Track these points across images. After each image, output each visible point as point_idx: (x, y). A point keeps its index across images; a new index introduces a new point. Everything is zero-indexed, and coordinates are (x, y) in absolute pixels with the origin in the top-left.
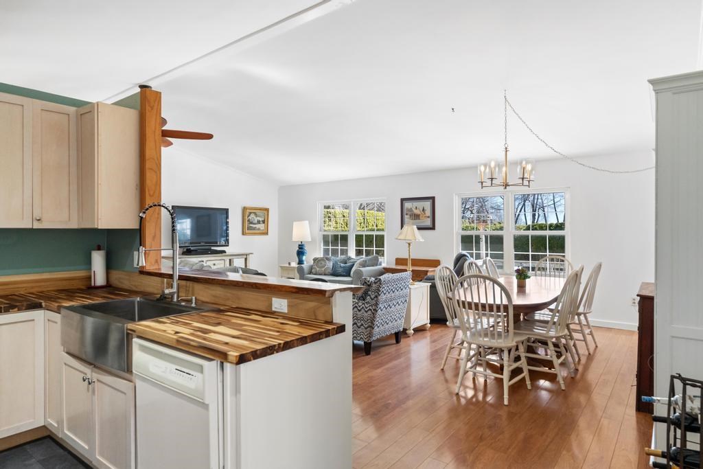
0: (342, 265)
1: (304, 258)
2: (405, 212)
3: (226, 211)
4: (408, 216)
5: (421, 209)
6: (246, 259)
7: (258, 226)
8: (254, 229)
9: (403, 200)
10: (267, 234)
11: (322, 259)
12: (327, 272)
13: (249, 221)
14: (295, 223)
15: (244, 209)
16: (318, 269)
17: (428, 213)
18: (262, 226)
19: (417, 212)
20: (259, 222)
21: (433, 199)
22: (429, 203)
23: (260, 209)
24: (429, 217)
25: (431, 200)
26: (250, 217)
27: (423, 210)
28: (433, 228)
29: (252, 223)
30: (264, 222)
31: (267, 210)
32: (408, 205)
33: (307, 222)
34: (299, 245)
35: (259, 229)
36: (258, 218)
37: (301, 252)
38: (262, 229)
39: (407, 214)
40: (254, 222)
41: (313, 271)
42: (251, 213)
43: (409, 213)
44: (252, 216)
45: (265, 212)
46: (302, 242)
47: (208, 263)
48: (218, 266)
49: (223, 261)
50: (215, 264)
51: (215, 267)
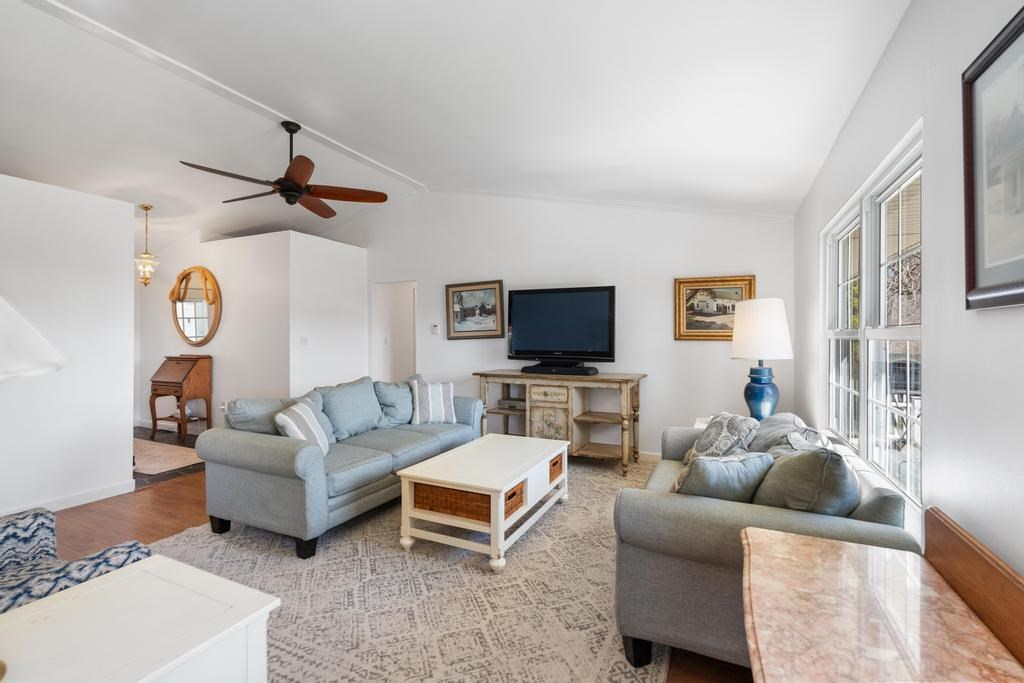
3: (611, 290)
7: (717, 319)
8: (708, 326)
13: (691, 308)
15: (678, 283)
20: (722, 311)
23: (726, 280)
26: (695, 302)
29: (701, 313)
31: (748, 280)
34: (753, 371)
35: (726, 327)
36: (720, 302)
40: (706, 310)
42: (696, 291)
44: (700, 297)
45: (742, 284)
46: (761, 363)
47: (535, 390)
48: (555, 398)
49: (564, 391)
50: (546, 394)
51: (548, 398)
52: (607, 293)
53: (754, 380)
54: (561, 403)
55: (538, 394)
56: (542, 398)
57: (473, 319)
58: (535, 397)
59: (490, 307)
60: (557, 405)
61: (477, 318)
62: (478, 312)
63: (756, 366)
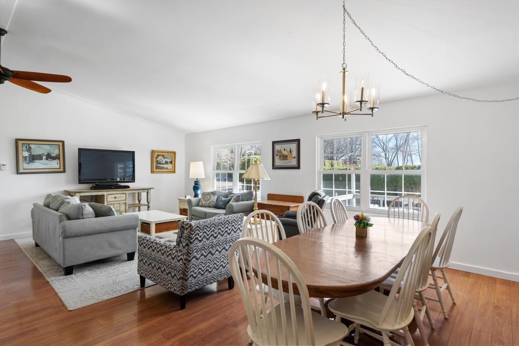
0: (223, 199)
1: (199, 192)
2: (275, 154)
3: (133, 153)
4: (278, 157)
5: (289, 150)
6: (147, 193)
7: (165, 166)
8: (162, 168)
9: (274, 143)
10: (174, 172)
11: (209, 194)
12: (211, 205)
13: (157, 161)
14: (192, 163)
15: (153, 152)
16: (204, 202)
17: (294, 154)
18: (170, 166)
19: (285, 153)
20: (166, 163)
21: (298, 141)
22: (295, 145)
23: (168, 152)
24: (295, 158)
25: (297, 142)
26: (158, 159)
27: (290, 151)
28: (298, 167)
29: (160, 163)
30: (171, 163)
31: (174, 153)
32: (278, 147)
33: (202, 162)
34: (195, 182)
35: (167, 168)
36: (166, 160)
37: (196, 187)
38: (169, 168)
39: (277, 155)
40: (162, 163)
41: (200, 203)
42: (159, 155)
43: (279, 154)
44: (160, 157)
45: (172, 154)
46: (197, 179)
47: (109, 196)
48: (120, 199)
49: (124, 195)
50: (115, 198)
51: (116, 199)
53: (195, 184)
54: (123, 200)
55: (111, 198)
56: (114, 199)
57: (41, 161)
58: (109, 200)
59: (54, 155)
60: (120, 202)
61: (44, 161)
62: (44, 157)
63: (196, 180)
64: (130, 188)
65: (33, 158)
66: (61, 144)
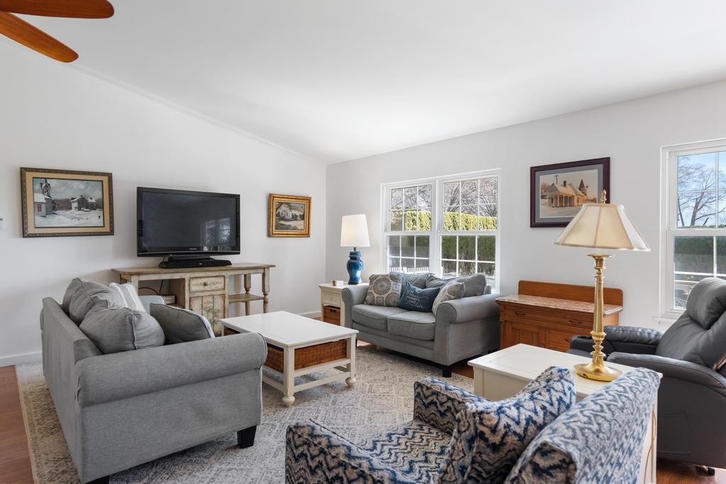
0: (418, 290)
1: (359, 274)
2: (539, 192)
3: (237, 198)
4: (546, 201)
5: (578, 185)
6: (264, 275)
7: (293, 224)
8: (288, 228)
9: (535, 171)
10: (308, 235)
11: (384, 278)
12: (391, 302)
13: (278, 215)
14: (345, 218)
15: (271, 197)
16: (376, 295)
18: (299, 224)
19: (567, 191)
20: (295, 218)
21: (605, 163)
22: (596, 171)
23: (297, 198)
24: (594, 201)
25: (601, 166)
26: (280, 211)
27: (582, 186)
29: (283, 219)
30: (303, 217)
31: (308, 200)
32: (545, 179)
33: (364, 215)
34: (351, 254)
35: (295, 228)
36: (294, 212)
37: (354, 264)
38: (299, 228)
39: (543, 197)
40: (286, 217)
41: (368, 297)
42: (281, 204)
43: (548, 194)
44: (284, 208)
45: (304, 202)
46: (355, 249)
47: (194, 282)
48: (213, 287)
49: (221, 280)
50: (205, 284)
51: (207, 288)
52: (234, 200)
53: (352, 258)
54: (219, 290)
55: (197, 285)
56: (202, 288)
57: (68, 212)
58: (193, 288)
59: (94, 201)
60: (214, 293)
61: (74, 212)
62: (75, 205)
63: (353, 251)
64: (233, 266)
65: (54, 206)
66: (105, 179)
